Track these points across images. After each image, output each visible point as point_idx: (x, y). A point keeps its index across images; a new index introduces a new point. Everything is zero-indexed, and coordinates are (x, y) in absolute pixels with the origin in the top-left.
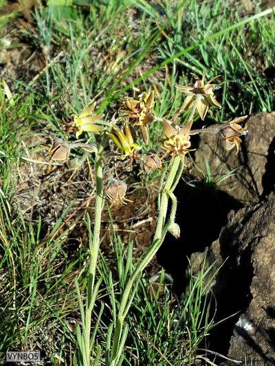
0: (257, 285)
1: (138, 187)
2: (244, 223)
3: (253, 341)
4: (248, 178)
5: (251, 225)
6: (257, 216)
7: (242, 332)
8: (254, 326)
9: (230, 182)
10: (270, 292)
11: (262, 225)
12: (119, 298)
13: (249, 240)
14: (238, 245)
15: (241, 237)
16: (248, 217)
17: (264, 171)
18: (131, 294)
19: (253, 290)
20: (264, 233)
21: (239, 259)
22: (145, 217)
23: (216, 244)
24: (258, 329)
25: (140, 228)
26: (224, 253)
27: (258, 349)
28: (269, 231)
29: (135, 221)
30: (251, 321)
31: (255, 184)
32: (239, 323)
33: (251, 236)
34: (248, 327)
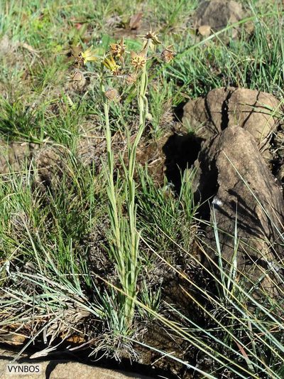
0: (221, 178)
1: (151, 142)
2: (210, 146)
3: (222, 210)
4: (213, 127)
5: (214, 146)
6: (216, 141)
7: (217, 206)
8: (222, 201)
9: (204, 132)
10: (229, 181)
11: (219, 145)
12: (128, 168)
13: (214, 155)
14: (208, 159)
15: (209, 154)
16: (211, 143)
17: (221, 121)
18: (133, 162)
19: (219, 182)
20: (221, 149)
21: (210, 167)
22: (157, 158)
23: (197, 162)
24: (225, 203)
25: (155, 164)
26: (201, 166)
27: (226, 214)
28: (224, 147)
29: (152, 161)
30: (220, 199)
31: (217, 129)
32: (214, 202)
33: (215, 152)
34: (219, 203)
